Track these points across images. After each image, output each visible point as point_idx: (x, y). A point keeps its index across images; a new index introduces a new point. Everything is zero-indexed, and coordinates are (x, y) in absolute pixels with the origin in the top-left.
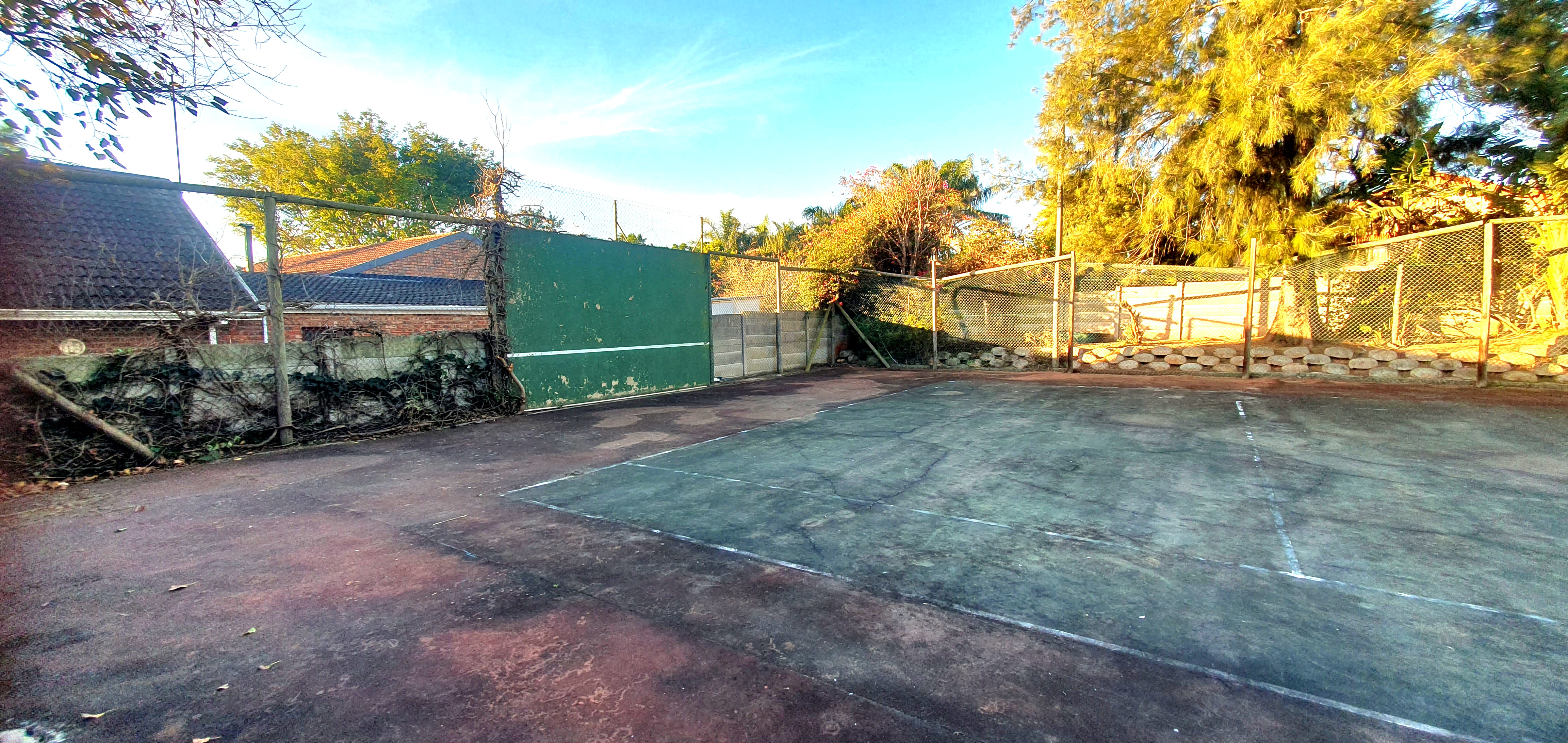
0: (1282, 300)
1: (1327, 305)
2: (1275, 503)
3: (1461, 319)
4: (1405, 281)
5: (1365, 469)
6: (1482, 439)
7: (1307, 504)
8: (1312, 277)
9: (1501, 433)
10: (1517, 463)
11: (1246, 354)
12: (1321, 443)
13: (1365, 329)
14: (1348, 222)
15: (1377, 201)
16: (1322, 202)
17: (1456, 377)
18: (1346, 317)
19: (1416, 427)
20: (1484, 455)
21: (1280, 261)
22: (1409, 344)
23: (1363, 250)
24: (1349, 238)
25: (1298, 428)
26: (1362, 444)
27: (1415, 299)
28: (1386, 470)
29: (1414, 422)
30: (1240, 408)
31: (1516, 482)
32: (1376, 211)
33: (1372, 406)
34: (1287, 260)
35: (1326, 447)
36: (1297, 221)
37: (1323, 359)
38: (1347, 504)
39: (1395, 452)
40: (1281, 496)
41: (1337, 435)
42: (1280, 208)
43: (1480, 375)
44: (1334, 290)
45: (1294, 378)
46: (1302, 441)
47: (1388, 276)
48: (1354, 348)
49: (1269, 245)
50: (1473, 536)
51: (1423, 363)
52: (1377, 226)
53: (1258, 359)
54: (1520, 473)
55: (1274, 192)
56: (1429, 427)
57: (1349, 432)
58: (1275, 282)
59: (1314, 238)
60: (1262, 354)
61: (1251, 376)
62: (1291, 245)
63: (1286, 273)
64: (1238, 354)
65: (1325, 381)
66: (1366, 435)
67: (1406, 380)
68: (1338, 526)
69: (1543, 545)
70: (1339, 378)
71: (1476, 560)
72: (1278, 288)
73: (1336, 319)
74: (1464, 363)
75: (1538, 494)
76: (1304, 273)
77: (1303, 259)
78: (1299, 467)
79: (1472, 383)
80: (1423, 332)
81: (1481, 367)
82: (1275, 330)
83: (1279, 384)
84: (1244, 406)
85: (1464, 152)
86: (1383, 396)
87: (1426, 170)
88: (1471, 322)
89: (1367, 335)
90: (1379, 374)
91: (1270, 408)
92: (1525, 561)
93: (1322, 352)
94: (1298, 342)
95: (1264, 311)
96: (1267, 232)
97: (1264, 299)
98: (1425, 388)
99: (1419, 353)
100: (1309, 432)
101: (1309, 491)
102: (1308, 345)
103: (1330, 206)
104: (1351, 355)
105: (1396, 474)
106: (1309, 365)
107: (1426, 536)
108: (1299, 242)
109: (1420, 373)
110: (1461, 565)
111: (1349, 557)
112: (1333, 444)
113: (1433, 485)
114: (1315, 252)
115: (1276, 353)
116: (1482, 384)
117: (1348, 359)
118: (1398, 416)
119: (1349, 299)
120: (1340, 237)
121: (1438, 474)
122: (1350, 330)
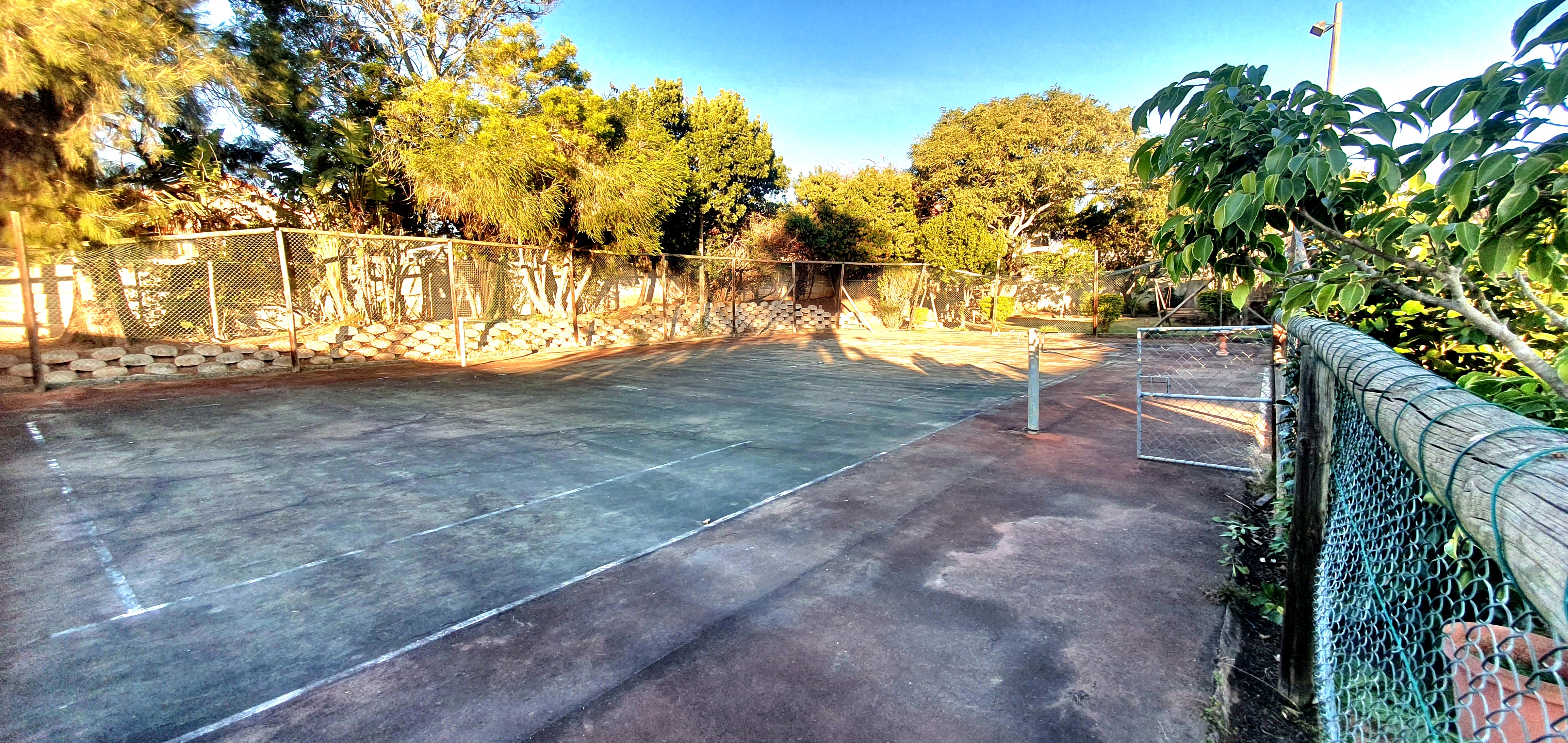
0: (77, 294)
1: (139, 299)
2: (100, 537)
3: (272, 314)
4: (217, 277)
5: (203, 469)
6: (303, 417)
7: (141, 525)
8: (113, 267)
9: (313, 409)
10: (327, 432)
11: (34, 359)
12: (152, 452)
13: (186, 324)
14: (145, 210)
15: (173, 192)
16: (110, 183)
17: (276, 365)
18: (164, 312)
19: (247, 416)
20: (305, 430)
21: (65, 245)
22: (232, 338)
23: (168, 242)
24: (151, 229)
25: (122, 441)
26: (198, 443)
27: (229, 295)
28: (224, 464)
29: (246, 411)
30: (34, 431)
31: (329, 447)
32: (174, 204)
33: (204, 402)
34: (74, 244)
35: (158, 455)
36: (79, 199)
37: (145, 359)
38: (188, 511)
39: (232, 444)
40: (106, 527)
41: (169, 440)
42: (51, 180)
43: (294, 362)
44: (144, 284)
45: (113, 383)
46: (129, 455)
47: (200, 272)
48: (177, 345)
49: (43, 224)
50: (304, 503)
51: (247, 355)
52: (179, 218)
53: (55, 366)
54: (331, 439)
55: (38, 158)
56: (260, 414)
57: (183, 434)
58: (62, 270)
59: (107, 222)
60: (62, 358)
61: (49, 388)
62: (77, 227)
63: (76, 260)
64: (22, 360)
65: (150, 382)
66: (202, 433)
67: (235, 373)
68: (180, 537)
69: (348, 493)
70: (166, 378)
71: (307, 523)
72: (69, 278)
73: (152, 315)
74: (281, 353)
75: (343, 453)
76: (102, 261)
77: (97, 245)
78: (125, 485)
79: (289, 369)
80: (243, 326)
81: (293, 354)
82: (74, 329)
83: (91, 393)
84: (42, 427)
85: (249, 162)
86: (212, 391)
87: (217, 171)
88: (280, 317)
89: (190, 331)
90: (207, 370)
91: (82, 423)
92: (340, 511)
93: (142, 351)
94: (109, 342)
95: (54, 307)
96: (37, 207)
97: (51, 290)
98: (253, 378)
99: (243, 346)
100: (136, 443)
101: (143, 510)
102: (122, 345)
103: (120, 188)
104: (175, 352)
105: (234, 466)
106: (128, 367)
107: (266, 516)
108: (87, 224)
109: (246, 365)
110: (296, 533)
111: (194, 566)
112: (167, 450)
113: (268, 467)
114: (109, 237)
115: (81, 356)
116: (296, 369)
117: (172, 357)
118: (230, 409)
119: (163, 294)
120: (139, 226)
121: (270, 456)
122: (170, 326)
